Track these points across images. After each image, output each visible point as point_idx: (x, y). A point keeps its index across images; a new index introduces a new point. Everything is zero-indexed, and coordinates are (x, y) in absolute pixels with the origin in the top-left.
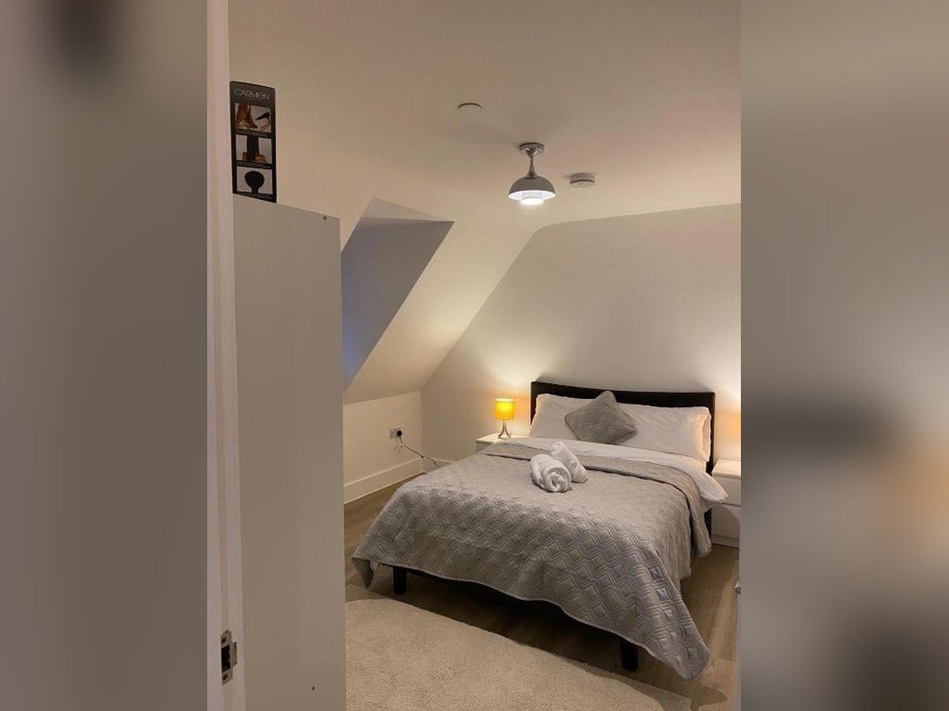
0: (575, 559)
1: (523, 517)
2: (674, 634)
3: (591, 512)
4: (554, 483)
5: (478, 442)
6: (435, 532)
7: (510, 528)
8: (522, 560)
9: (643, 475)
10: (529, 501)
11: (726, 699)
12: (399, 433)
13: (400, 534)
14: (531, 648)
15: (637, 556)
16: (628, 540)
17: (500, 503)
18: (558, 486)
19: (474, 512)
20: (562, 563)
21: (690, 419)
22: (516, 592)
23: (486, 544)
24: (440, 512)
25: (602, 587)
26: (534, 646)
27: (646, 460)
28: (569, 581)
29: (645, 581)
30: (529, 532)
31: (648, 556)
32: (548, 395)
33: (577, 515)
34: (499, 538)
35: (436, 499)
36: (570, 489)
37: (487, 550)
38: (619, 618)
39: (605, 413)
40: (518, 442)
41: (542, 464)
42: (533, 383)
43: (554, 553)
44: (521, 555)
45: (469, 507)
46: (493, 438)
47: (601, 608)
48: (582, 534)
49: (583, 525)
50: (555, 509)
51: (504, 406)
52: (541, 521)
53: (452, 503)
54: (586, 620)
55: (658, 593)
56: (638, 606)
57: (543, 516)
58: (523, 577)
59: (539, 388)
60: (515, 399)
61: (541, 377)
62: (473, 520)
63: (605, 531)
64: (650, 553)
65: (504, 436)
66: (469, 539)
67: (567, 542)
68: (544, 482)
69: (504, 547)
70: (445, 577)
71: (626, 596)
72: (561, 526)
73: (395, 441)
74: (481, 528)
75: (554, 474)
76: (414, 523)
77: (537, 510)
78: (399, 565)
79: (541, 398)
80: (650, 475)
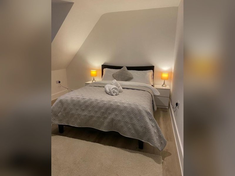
0: (124, 116)
1: (105, 104)
2: (157, 137)
3: (127, 100)
4: (114, 93)
5: (86, 83)
6: (73, 112)
7: (100, 108)
8: (105, 118)
9: (139, 89)
10: (106, 99)
11: (171, 154)
12: (59, 82)
13: (60, 113)
14: (109, 146)
15: (145, 114)
16: (141, 108)
17: (96, 100)
18: (115, 93)
19: (87, 104)
20: (119, 118)
21: (148, 74)
22: (103, 129)
23: (92, 114)
24: (74, 105)
25: (133, 125)
26: (110, 146)
27: (138, 85)
28: (122, 124)
29: (148, 122)
30: (107, 109)
31: (148, 113)
32: (107, 68)
33: (123, 102)
34: (96, 112)
35: (73, 101)
36: (118, 94)
37: (92, 116)
38: (139, 134)
39: (124, 73)
40: (99, 82)
41: (109, 87)
42: (102, 65)
43: (116, 115)
44: (105, 117)
45: (85, 102)
46: (90, 82)
47: (133, 132)
48: (125, 107)
49: (125, 105)
50: (116, 101)
51: (93, 72)
52: (111, 105)
53: (79, 101)
54: (128, 136)
55: (152, 125)
56: (146, 130)
57: (112, 103)
58: (105, 124)
59: (104, 66)
60: (97, 70)
61: (104, 63)
62: (87, 106)
63: (133, 106)
64: (149, 113)
65: (94, 81)
66: (85, 113)
67: (121, 111)
68: (110, 92)
69: (98, 114)
70: (78, 127)
71: (142, 127)
72: (118, 106)
73: (58, 84)
74: (90, 109)
75: (114, 89)
76: (65, 109)
77: (110, 101)
78: (60, 124)
79: (105, 70)
80: (140, 89)
